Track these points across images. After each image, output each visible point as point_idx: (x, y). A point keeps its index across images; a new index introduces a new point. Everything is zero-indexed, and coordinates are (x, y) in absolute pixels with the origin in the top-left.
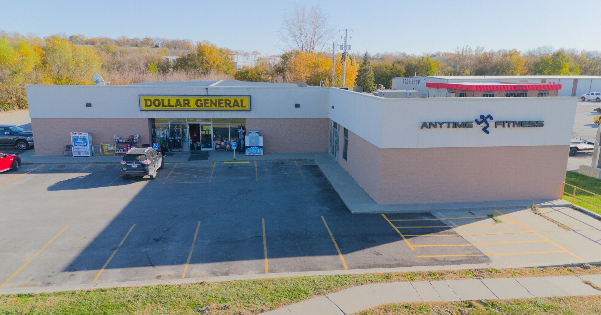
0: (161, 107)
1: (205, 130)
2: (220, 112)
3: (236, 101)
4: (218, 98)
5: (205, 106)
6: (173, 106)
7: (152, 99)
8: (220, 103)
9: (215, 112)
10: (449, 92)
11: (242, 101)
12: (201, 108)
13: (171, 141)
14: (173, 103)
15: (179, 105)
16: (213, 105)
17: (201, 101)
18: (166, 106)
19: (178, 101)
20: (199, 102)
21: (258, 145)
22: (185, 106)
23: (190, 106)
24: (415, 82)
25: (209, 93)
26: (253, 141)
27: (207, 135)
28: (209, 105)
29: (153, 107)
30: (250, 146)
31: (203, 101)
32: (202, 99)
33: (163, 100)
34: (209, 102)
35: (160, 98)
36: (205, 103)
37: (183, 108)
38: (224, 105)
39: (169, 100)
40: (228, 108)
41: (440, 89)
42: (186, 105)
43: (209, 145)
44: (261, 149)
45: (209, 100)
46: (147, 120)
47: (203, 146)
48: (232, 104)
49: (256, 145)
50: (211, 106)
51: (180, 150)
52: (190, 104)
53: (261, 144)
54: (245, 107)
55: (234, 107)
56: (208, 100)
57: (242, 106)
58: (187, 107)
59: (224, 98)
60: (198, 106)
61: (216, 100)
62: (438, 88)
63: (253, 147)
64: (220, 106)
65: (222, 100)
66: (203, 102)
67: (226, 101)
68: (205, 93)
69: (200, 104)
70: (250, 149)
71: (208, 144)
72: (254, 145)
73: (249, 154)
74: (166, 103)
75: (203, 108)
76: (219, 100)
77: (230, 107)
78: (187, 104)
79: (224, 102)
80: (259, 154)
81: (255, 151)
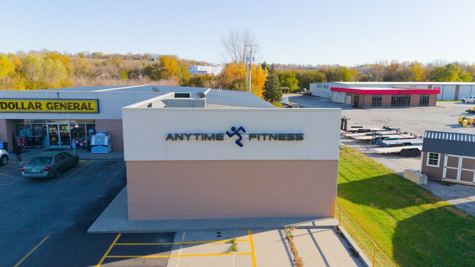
0: (15, 109)
1: (64, 130)
2: (71, 114)
3: (84, 104)
4: (67, 102)
5: (56, 109)
6: (26, 109)
7: (7, 102)
8: (69, 107)
9: (66, 114)
10: (347, 95)
11: (89, 104)
12: (52, 110)
13: (30, 139)
14: (26, 105)
15: (31, 108)
16: (63, 108)
17: (52, 104)
18: (20, 109)
19: (31, 103)
20: (50, 105)
21: (102, 144)
22: (37, 109)
23: (41, 109)
24: (325, 86)
25: (61, 97)
26: (99, 141)
27: (65, 134)
28: (59, 107)
29: (8, 109)
30: (97, 145)
31: (53, 103)
32: (53, 102)
33: (16, 103)
34: (59, 105)
35: (14, 102)
36: (56, 106)
37: (35, 110)
38: (73, 107)
39: (22, 104)
40: (77, 110)
41: (340, 93)
42: (38, 108)
43: (68, 143)
44: (105, 148)
46: (5, 121)
47: (62, 144)
48: (80, 107)
49: (101, 144)
50: (61, 109)
51: (39, 147)
52: (41, 107)
53: (106, 143)
54: (93, 109)
55: (82, 109)
56: (58, 103)
57: (90, 109)
58: (39, 109)
59: (73, 102)
60: (48, 108)
61: (65, 103)
63: (98, 146)
64: (69, 109)
65: (72, 103)
66: (53, 105)
67: (75, 104)
68: (56, 97)
69: (51, 106)
70: (95, 147)
71: (66, 142)
72: (99, 145)
73: (95, 153)
74: (20, 106)
75: (54, 110)
76: (69, 104)
77: (79, 109)
78: (40, 107)
79: (72, 105)
80: (104, 153)
81: (101, 149)
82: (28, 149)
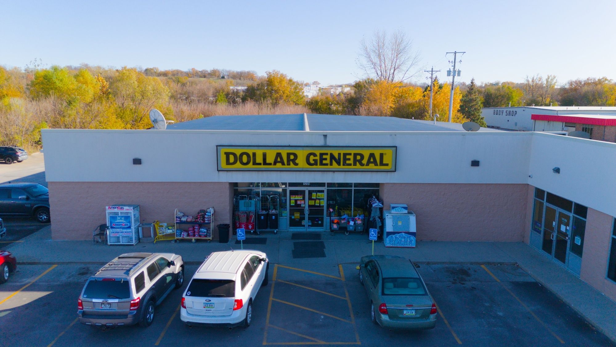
0: (250, 166)
1: (315, 200)
2: (344, 172)
3: (372, 155)
4: (342, 152)
5: (322, 164)
6: (270, 164)
7: (238, 152)
8: (345, 159)
9: (336, 173)
10: (565, 126)
11: (382, 155)
12: (314, 166)
13: (262, 217)
14: (270, 159)
15: (279, 162)
16: (334, 162)
17: (315, 155)
18: (260, 164)
19: (279, 155)
20: (312, 158)
21: (407, 231)
22: (288, 164)
23: (296, 164)
24: (509, 113)
25: (329, 143)
26: (400, 223)
27: (317, 206)
28: (328, 161)
29: (238, 165)
30: (396, 231)
31: (318, 155)
32: (318, 152)
33: (254, 154)
34: (328, 157)
35: (250, 151)
36: (322, 159)
37: (286, 166)
38: (351, 162)
39: (265, 156)
40: (358, 166)
41: (552, 123)
42: (291, 163)
43: (320, 222)
44: (412, 238)
45: (329, 154)
46: (228, 186)
47: (310, 224)
48: (365, 161)
49: (404, 231)
50: (331, 164)
51: (275, 231)
52: (297, 161)
53: (413, 228)
54: (387, 165)
55: (367, 165)
56: (327, 154)
57: (382, 164)
58: (292, 165)
59: (353, 151)
60: (310, 164)
61: (339, 154)
62: (548, 122)
63: (398, 233)
64: (344, 164)
65: (350, 154)
66: (318, 158)
67: (355, 155)
68: (321, 142)
69: (314, 160)
70: (394, 236)
71: (318, 221)
72: (400, 231)
73: (391, 246)
74: (259, 159)
75: (319, 167)
76: (345, 155)
77: (362, 165)
78: (294, 161)
79: (352, 157)
80: (408, 246)
81: (403, 240)
82: (258, 235)
